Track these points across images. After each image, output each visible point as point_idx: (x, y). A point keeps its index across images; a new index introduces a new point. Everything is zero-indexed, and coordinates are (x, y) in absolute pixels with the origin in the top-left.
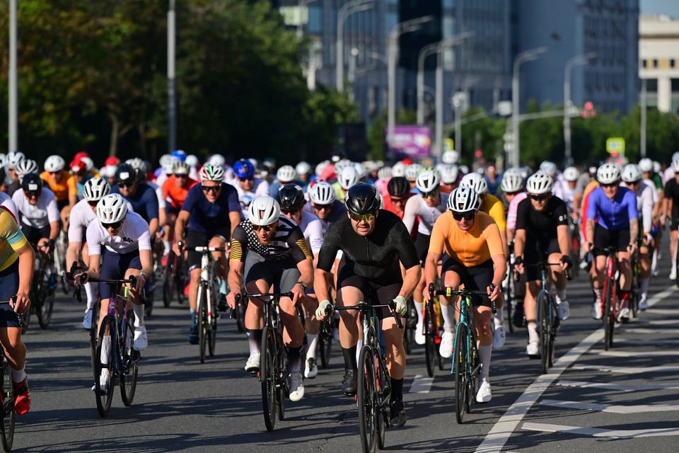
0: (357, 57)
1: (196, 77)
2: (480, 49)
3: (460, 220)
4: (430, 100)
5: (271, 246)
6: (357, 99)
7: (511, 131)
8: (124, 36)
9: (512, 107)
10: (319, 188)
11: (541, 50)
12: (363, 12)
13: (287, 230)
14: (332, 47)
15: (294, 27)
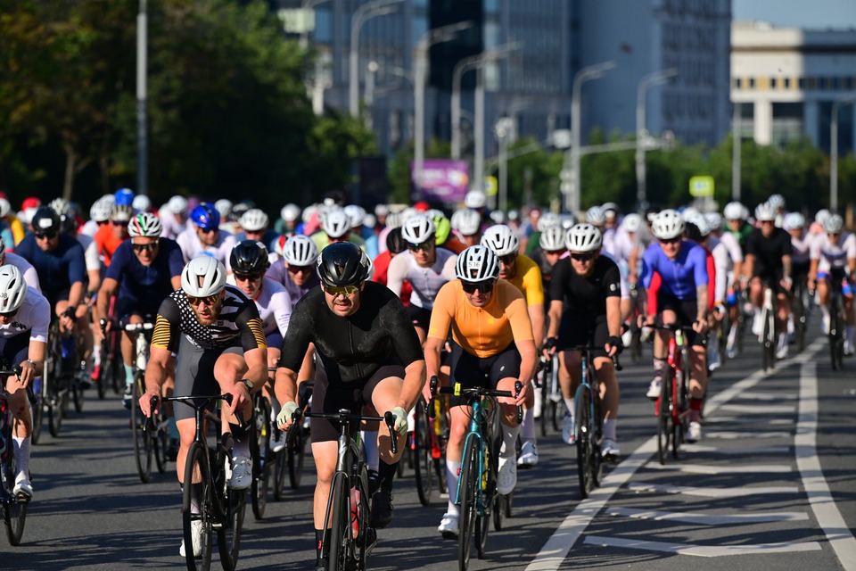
0: (376, 74)
1: (172, 97)
2: (531, 63)
3: (472, 292)
4: (468, 128)
5: (214, 328)
6: (375, 125)
7: (569, 168)
8: (82, 45)
9: (571, 137)
10: (294, 243)
11: (609, 65)
12: (384, 16)
13: (236, 304)
14: (343, 61)
15: (295, 36)
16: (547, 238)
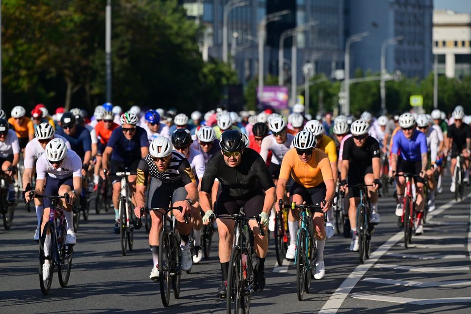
0: (237, 38)
1: (125, 52)
2: (322, 33)
3: (302, 155)
4: (288, 69)
5: (166, 173)
6: (237, 67)
7: (344, 91)
8: (75, 23)
9: (345, 74)
10: (204, 130)
11: (365, 34)
12: (242, 7)
13: (178, 161)
14: (220, 31)
15: (193, 18)
16: (337, 128)
